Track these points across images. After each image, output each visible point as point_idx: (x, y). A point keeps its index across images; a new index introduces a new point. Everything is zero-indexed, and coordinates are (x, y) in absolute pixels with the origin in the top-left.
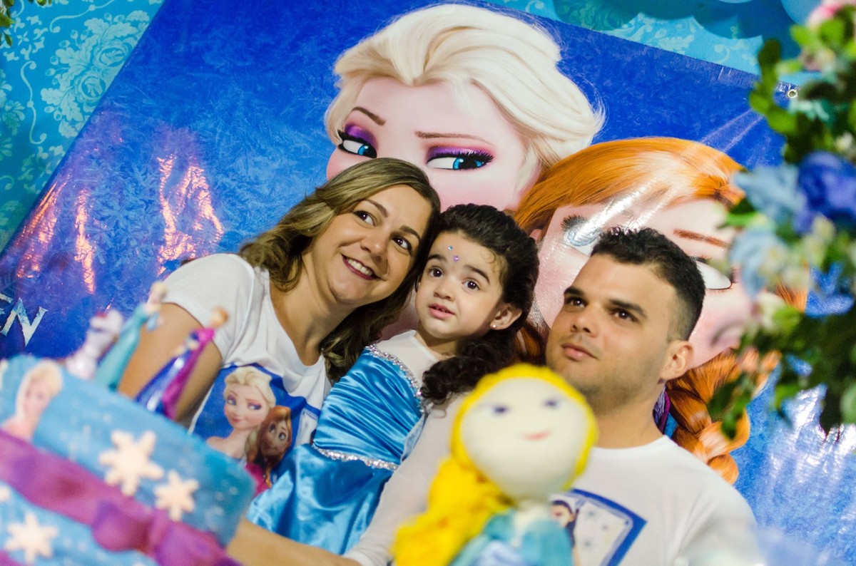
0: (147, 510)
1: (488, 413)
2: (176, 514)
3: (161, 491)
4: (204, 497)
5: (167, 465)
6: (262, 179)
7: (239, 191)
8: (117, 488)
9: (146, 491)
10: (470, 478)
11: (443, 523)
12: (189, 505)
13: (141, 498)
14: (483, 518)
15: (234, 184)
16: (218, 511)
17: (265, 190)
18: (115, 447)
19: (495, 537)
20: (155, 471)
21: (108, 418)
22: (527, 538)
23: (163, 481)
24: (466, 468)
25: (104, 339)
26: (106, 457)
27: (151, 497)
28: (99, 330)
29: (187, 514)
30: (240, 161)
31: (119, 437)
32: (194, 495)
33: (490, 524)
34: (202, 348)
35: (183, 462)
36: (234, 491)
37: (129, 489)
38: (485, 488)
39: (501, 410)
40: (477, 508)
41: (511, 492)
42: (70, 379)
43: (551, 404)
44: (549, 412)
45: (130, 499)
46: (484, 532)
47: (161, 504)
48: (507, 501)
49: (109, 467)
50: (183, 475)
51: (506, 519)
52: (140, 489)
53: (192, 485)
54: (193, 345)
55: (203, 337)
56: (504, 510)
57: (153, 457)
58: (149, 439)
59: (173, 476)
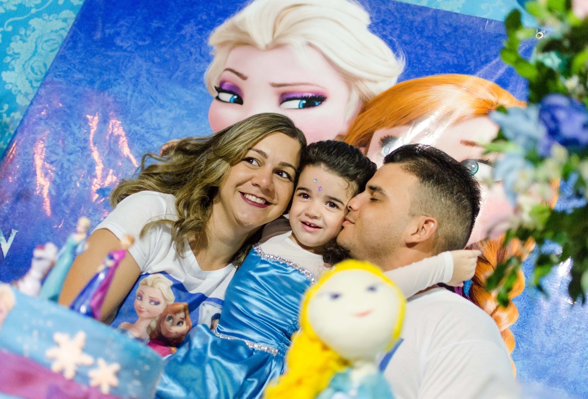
0: (84, 388)
1: (326, 299)
2: (105, 389)
3: (92, 373)
4: (126, 374)
5: (96, 355)
6: (162, 125)
7: (147, 135)
8: (61, 374)
9: (82, 374)
10: (317, 347)
11: (299, 382)
12: (115, 381)
13: (78, 380)
14: (328, 376)
15: (143, 131)
16: (137, 383)
17: (165, 133)
18: (57, 344)
19: (338, 390)
20: (88, 360)
21: (50, 324)
22: (361, 388)
23: (94, 366)
24: (313, 340)
25: (45, 265)
26: (51, 352)
27: (86, 379)
28: (40, 259)
29: (113, 388)
30: (146, 114)
31: (59, 337)
32: (117, 374)
33: (334, 380)
34: (117, 265)
35: (108, 351)
36: (147, 367)
37: (69, 374)
38: (327, 354)
39: (336, 296)
40: (323, 370)
41: (347, 356)
42: (20, 296)
43: (372, 289)
44: (371, 295)
45: (71, 381)
46: (329, 386)
47: (93, 383)
48: (345, 363)
49: (54, 359)
50: (108, 360)
51: (345, 376)
52: (77, 373)
53: (116, 367)
54: (110, 263)
55: (116, 257)
56: (343, 370)
57: (85, 350)
58: (81, 336)
59: (101, 362)
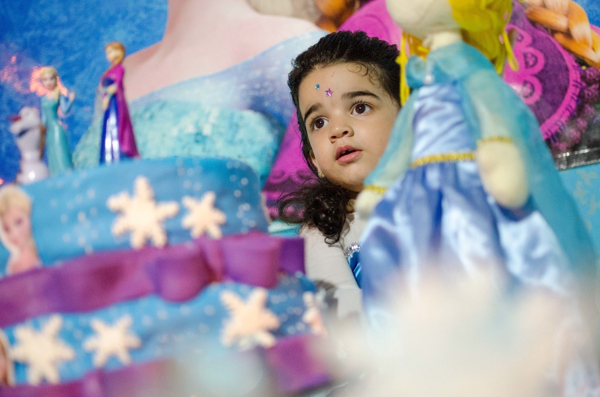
0: (190, 246)
2: (215, 233)
4: (226, 202)
5: (176, 196)
8: (148, 244)
9: (174, 231)
12: (219, 217)
13: (174, 241)
16: (246, 207)
18: (118, 213)
20: (170, 208)
21: (91, 194)
23: (182, 212)
26: (118, 227)
27: (184, 233)
28: (23, 133)
29: (223, 226)
31: (114, 202)
32: (216, 205)
35: (187, 184)
36: (244, 182)
37: (159, 239)
42: (32, 189)
45: (167, 246)
47: (196, 233)
49: (127, 233)
50: (196, 195)
52: (168, 234)
53: (209, 198)
54: (112, 89)
55: (113, 76)
57: (157, 198)
58: (142, 185)
59: (188, 202)
